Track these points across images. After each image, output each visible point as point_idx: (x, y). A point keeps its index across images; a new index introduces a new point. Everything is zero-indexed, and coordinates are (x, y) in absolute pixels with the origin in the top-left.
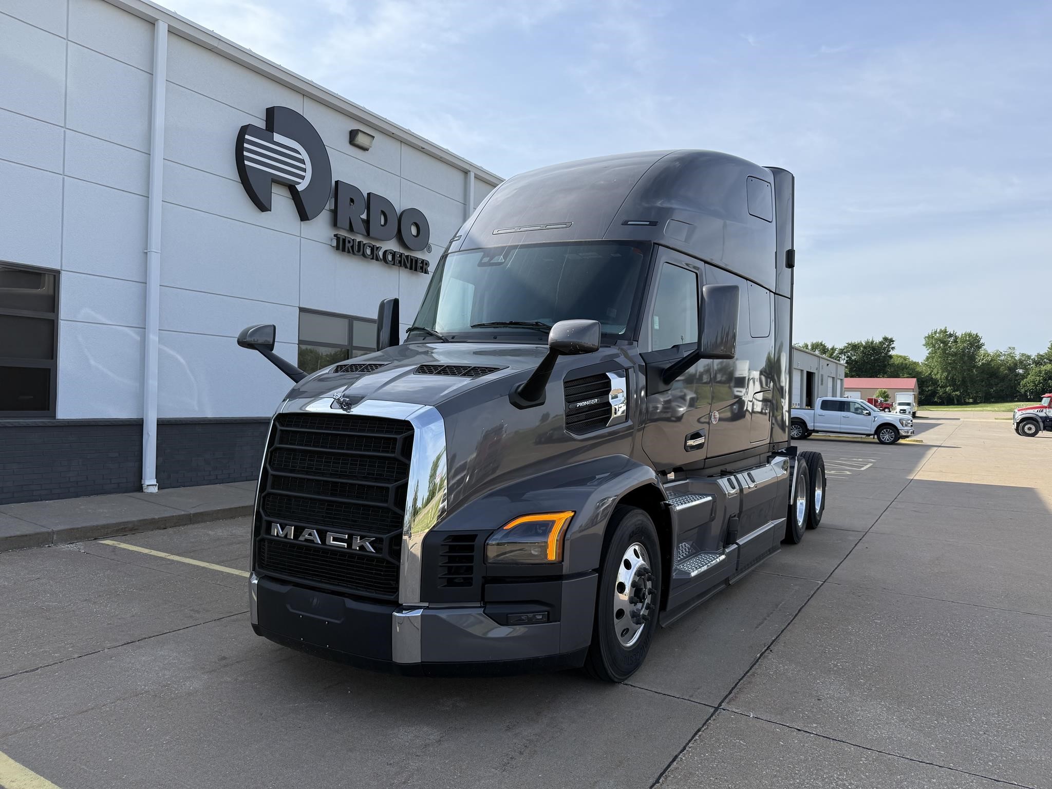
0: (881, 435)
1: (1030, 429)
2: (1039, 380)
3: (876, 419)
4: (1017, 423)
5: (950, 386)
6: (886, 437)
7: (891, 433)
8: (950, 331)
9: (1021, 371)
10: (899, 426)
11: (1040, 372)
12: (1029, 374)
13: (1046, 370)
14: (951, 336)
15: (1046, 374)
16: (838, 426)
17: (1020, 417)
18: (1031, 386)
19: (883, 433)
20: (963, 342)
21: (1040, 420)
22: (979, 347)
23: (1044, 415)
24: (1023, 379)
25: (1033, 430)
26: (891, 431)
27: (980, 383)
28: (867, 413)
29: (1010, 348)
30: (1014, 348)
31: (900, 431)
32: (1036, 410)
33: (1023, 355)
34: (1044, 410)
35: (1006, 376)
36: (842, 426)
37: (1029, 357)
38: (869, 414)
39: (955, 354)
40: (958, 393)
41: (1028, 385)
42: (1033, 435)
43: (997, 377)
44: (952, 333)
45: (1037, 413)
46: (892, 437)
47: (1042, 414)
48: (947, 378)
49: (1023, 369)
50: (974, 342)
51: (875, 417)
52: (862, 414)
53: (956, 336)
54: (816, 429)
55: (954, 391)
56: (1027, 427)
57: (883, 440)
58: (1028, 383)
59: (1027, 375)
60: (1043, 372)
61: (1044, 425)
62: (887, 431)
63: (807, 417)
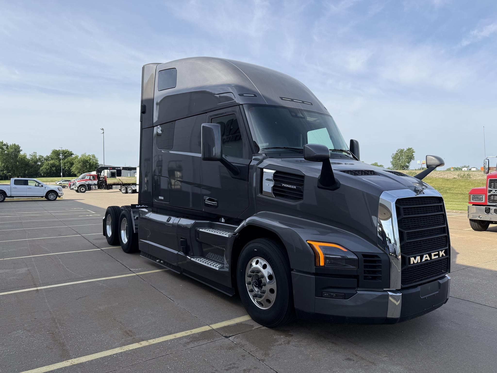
0: (49, 196)
1: (83, 189)
2: (48, 168)
3: (46, 188)
4: (78, 187)
5: (6, 170)
6: (52, 197)
7: (54, 195)
8: (5, 142)
9: (39, 163)
10: (58, 191)
11: (48, 164)
12: (44, 165)
13: (51, 163)
14: (5, 145)
15: (51, 165)
16: (26, 193)
17: (79, 185)
18: (45, 170)
19: (50, 195)
20: (11, 149)
21: (86, 186)
22: (19, 152)
23: (88, 183)
24: (41, 167)
25: (84, 190)
26: (54, 194)
27: (21, 169)
28: (41, 186)
29: (34, 153)
30: (36, 153)
31: (58, 194)
32: (85, 181)
33: (40, 156)
34: (88, 181)
35: (33, 166)
36: (27, 193)
37: (42, 157)
38: (42, 186)
39: (8, 154)
40: (10, 174)
41: (44, 170)
42: (84, 192)
43: (29, 166)
44: (6, 144)
45: (85, 183)
46: (54, 197)
47: (87, 183)
48: (4, 166)
49: (40, 162)
50: (17, 149)
51: (45, 188)
52: (39, 186)
53: (8, 146)
54: (12, 195)
55: (8, 173)
56: (82, 188)
57: (50, 199)
58: (44, 169)
59: (43, 165)
60: (50, 164)
61: (88, 187)
62: (52, 194)
63: (6, 189)
